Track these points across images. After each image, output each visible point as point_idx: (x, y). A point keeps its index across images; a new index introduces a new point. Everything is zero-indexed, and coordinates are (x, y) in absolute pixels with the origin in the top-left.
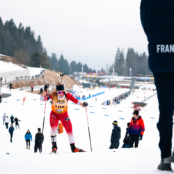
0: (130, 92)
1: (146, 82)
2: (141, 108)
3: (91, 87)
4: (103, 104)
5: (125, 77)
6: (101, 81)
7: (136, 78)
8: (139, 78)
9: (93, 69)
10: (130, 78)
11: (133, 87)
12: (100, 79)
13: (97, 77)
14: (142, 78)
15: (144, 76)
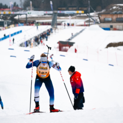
0: (51, 29)
1: (70, 17)
2: (67, 48)
3: (6, 25)
4: (21, 45)
5: (45, 12)
6: (17, 17)
7: (59, 12)
8: (62, 12)
9: (4, 4)
10: (51, 12)
11: (55, 24)
12: (16, 15)
13: (12, 13)
14: (66, 12)
15: (67, 10)
